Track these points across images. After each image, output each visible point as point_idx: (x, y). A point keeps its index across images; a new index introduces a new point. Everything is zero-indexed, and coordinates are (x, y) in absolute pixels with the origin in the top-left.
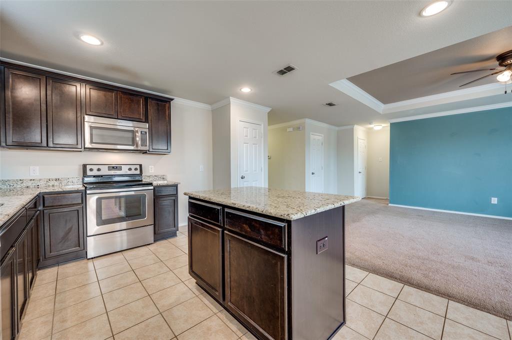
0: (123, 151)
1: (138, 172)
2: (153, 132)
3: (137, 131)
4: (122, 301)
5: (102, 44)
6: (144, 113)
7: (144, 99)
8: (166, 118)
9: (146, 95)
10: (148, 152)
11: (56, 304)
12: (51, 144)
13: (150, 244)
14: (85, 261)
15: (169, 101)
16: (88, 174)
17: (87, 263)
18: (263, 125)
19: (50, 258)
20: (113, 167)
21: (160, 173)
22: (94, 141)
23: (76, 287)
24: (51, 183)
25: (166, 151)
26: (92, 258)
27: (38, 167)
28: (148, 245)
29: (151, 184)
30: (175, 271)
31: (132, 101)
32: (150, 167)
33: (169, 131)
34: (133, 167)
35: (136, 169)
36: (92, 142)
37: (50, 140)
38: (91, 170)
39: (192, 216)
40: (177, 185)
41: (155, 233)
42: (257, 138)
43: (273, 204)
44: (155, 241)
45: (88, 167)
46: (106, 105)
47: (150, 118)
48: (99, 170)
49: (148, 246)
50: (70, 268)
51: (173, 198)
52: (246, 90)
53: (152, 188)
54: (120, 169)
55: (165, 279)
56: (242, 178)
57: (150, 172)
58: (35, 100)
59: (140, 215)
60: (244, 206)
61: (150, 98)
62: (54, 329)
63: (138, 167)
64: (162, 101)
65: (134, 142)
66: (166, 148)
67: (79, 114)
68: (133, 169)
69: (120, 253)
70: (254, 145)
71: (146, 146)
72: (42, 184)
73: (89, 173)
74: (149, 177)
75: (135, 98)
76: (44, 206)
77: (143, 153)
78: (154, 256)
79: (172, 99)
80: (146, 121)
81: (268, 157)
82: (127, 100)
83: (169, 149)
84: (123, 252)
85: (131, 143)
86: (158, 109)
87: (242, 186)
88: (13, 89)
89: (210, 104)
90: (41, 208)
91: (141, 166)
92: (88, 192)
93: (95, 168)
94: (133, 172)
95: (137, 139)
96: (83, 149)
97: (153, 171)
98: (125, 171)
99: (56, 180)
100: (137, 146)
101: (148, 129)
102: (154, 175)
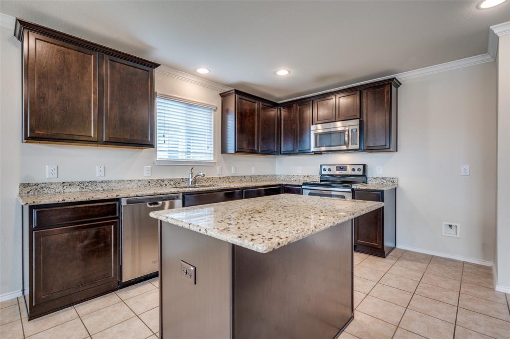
1: (361, 173)
2: (369, 127)
3: (347, 130)
5: (289, 72)
6: (359, 108)
7: (359, 94)
8: (384, 106)
9: (360, 88)
12: (297, 151)
16: (323, 173)
20: (340, 168)
22: (318, 145)
25: (384, 147)
32: (377, 167)
33: (387, 122)
34: (356, 168)
35: (359, 170)
36: (316, 146)
37: (298, 148)
38: (325, 170)
40: (383, 191)
45: (323, 167)
47: (365, 111)
48: (330, 170)
53: (350, 190)
54: (346, 169)
57: (378, 173)
63: (361, 167)
66: (384, 144)
68: (356, 170)
71: (357, 144)
80: (361, 116)
86: (375, 98)
91: (364, 166)
92: (304, 187)
93: (327, 168)
94: (357, 173)
95: (346, 138)
97: (381, 173)
98: (349, 171)
99: (308, 176)
100: (347, 146)
101: (358, 126)
102: (381, 177)
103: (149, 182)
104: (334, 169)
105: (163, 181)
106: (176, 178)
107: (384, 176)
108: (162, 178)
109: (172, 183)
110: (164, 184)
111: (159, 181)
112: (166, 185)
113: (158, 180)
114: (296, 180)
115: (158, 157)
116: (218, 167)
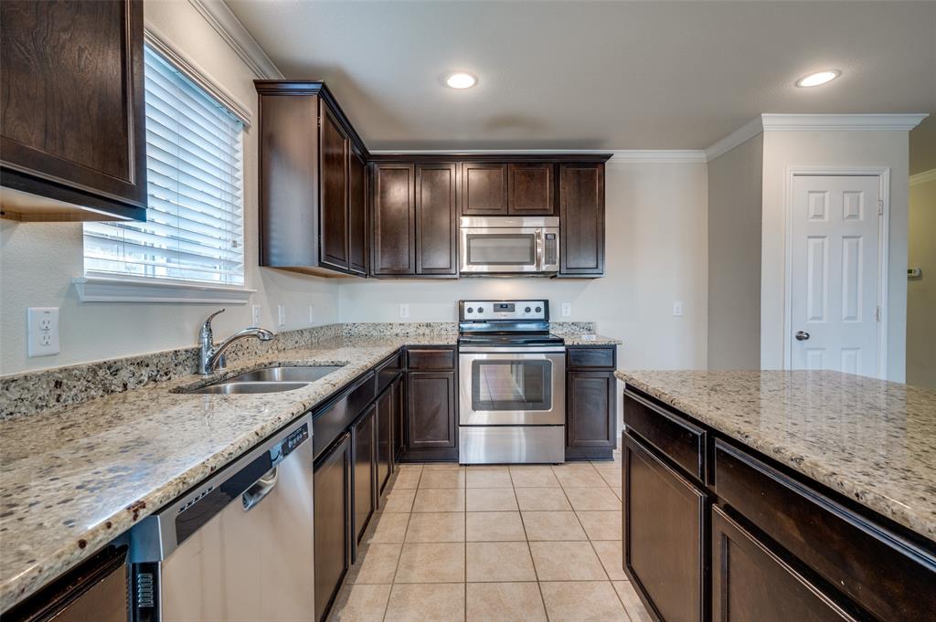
0: (517, 275)
1: (541, 315)
2: (569, 233)
3: (539, 236)
4: (491, 572)
6: (553, 196)
7: (552, 170)
8: (594, 200)
9: (554, 160)
10: (559, 276)
11: (409, 531)
12: (419, 271)
13: (557, 464)
14: (455, 467)
15: (600, 161)
16: (466, 318)
17: (458, 471)
18: (886, 173)
19: (414, 449)
20: (502, 306)
21: (582, 318)
22: (472, 261)
23: (436, 510)
24: (421, 331)
25: (596, 271)
26: (466, 465)
27: (407, 306)
28: (554, 464)
29: (561, 341)
30: (599, 546)
31: (531, 176)
32: (564, 304)
33: (600, 227)
34: (533, 306)
35: (538, 310)
36: (469, 262)
37: (419, 263)
38: (470, 310)
39: (631, 433)
40: (615, 346)
41: (567, 444)
42: (862, 217)
43: (919, 469)
44: (569, 459)
45: (467, 305)
46: (491, 193)
47: (562, 203)
48: (480, 310)
49: (554, 467)
50: (437, 472)
51: (606, 375)
52: (818, 78)
53: (562, 349)
54: (513, 309)
55: (573, 556)
56: (799, 338)
57: (564, 315)
58: (403, 204)
59: (541, 401)
60: (778, 451)
61: (564, 163)
62: (398, 574)
63: (541, 305)
64: (586, 164)
65: (533, 257)
66: (593, 265)
67: (453, 217)
68: (533, 310)
69: (506, 467)
70: (846, 242)
71: (555, 263)
72: (411, 330)
73: (468, 316)
74: (561, 325)
75: (535, 170)
76: (408, 368)
77: (552, 277)
78: (560, 492)
79: (608, 157)
80: (556, 213)
81: (906, 275)
82: (523, 177)
83: (600, 267)
84: (511, 467)
85: (528, 260)
86: (579, 183)
87: (798, 366)
88: (384, 192)
89: (702, 147)
90: (405, 369)
91: (546, 302)
92: (461, 349)
93: (475, 306)
94: (533, 315)
95: (539, 250)
96: (457, 276)
97: (569, 314)
98: (519, 313)
99: (428, 325)
100: (538, 265)
101: (558, 229)
102: (571, 321)
103: (58, 384)
104: (488, 307)
105: (113, 368)
106: (157, 351)
107: (575, 321)
108: (111, 358)
109: (145, 373)
110: (116, 383)
111: (101, 373)
112: (125, 386)
113: (94, 370)
114: (397, 335)
115: (88, 265)
116: (254, 306)
